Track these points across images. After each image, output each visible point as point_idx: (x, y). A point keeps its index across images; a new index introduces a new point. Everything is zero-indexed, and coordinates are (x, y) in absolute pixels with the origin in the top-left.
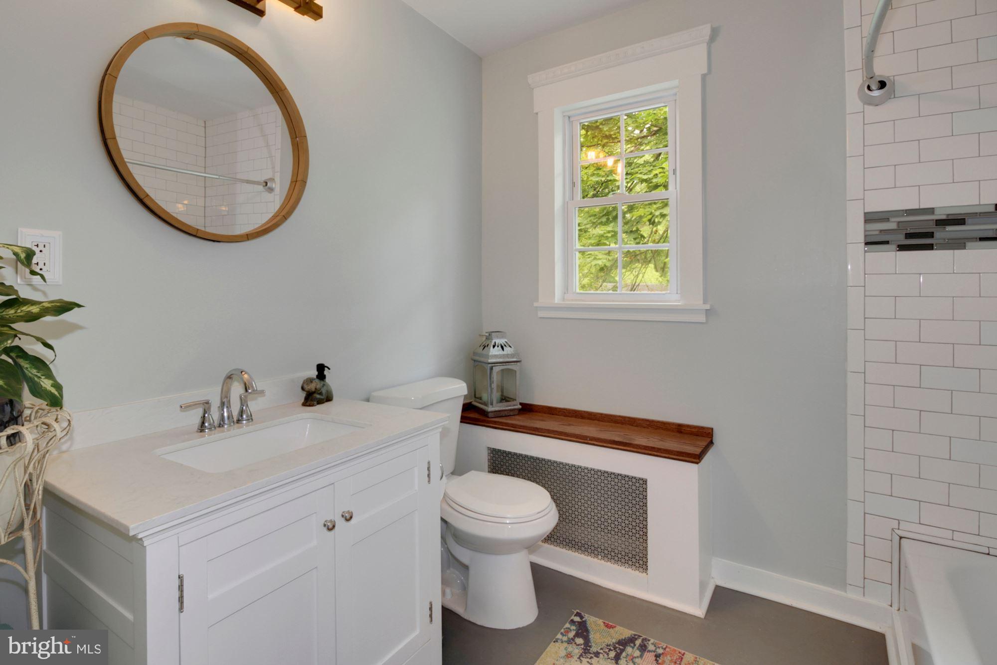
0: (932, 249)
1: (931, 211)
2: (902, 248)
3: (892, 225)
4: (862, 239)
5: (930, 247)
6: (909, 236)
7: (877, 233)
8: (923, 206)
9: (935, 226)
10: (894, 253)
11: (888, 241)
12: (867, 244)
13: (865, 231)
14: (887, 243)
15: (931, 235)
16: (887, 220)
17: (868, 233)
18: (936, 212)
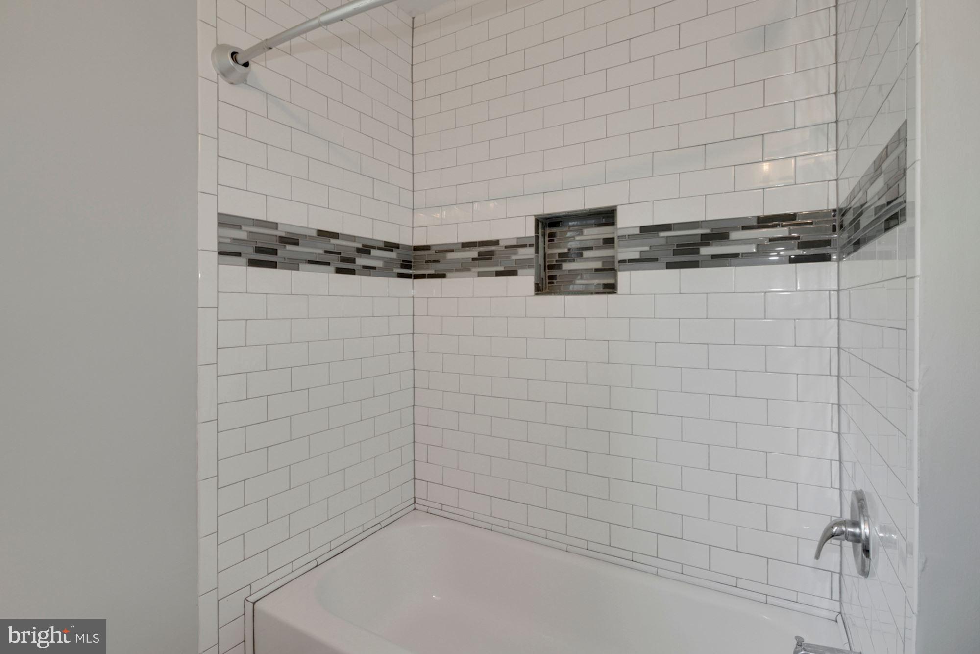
0: (275, 267)
1: (275, 226)
2: (253, 263)
3: (242, 235)
4: (215, 247)
5: (273, 265)
6: (259, 250)
7: (229, 241)
8: (271, 219)
9: (278, 243)
10: (245, 268)
11: (240, 253)
12: (221, 253)
13: (219, 237)
14: (238, 255)
15: (274, 252)
16: (239, 227)
17: (222, 240)
18: (280, 228)
